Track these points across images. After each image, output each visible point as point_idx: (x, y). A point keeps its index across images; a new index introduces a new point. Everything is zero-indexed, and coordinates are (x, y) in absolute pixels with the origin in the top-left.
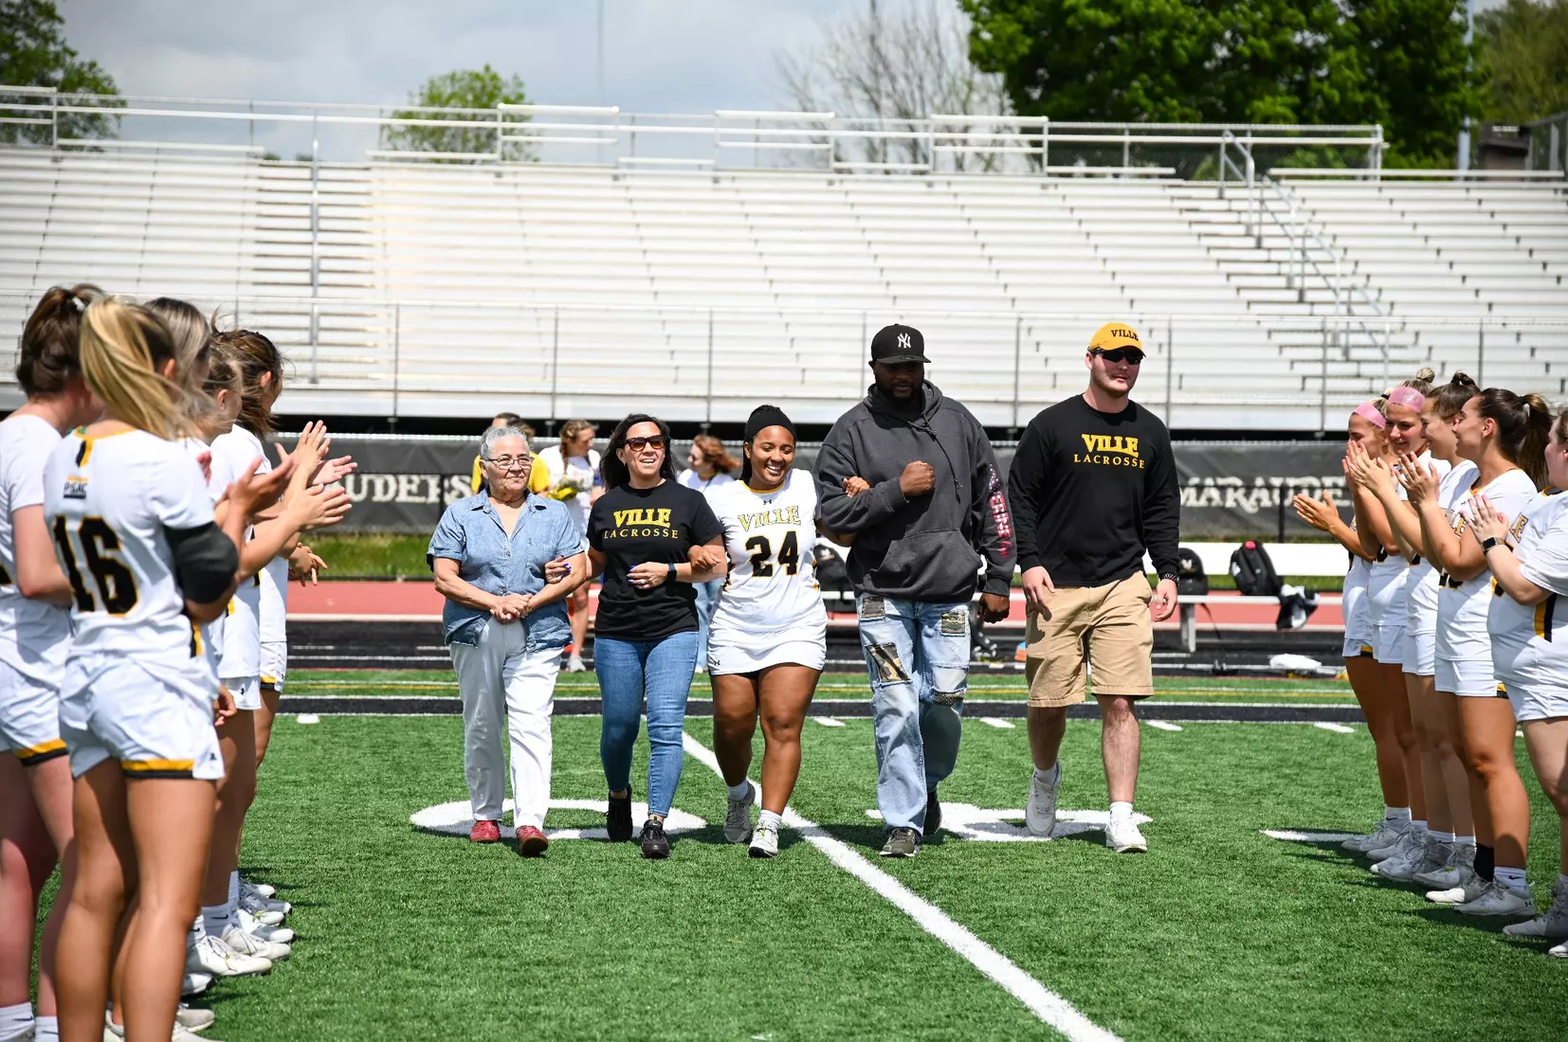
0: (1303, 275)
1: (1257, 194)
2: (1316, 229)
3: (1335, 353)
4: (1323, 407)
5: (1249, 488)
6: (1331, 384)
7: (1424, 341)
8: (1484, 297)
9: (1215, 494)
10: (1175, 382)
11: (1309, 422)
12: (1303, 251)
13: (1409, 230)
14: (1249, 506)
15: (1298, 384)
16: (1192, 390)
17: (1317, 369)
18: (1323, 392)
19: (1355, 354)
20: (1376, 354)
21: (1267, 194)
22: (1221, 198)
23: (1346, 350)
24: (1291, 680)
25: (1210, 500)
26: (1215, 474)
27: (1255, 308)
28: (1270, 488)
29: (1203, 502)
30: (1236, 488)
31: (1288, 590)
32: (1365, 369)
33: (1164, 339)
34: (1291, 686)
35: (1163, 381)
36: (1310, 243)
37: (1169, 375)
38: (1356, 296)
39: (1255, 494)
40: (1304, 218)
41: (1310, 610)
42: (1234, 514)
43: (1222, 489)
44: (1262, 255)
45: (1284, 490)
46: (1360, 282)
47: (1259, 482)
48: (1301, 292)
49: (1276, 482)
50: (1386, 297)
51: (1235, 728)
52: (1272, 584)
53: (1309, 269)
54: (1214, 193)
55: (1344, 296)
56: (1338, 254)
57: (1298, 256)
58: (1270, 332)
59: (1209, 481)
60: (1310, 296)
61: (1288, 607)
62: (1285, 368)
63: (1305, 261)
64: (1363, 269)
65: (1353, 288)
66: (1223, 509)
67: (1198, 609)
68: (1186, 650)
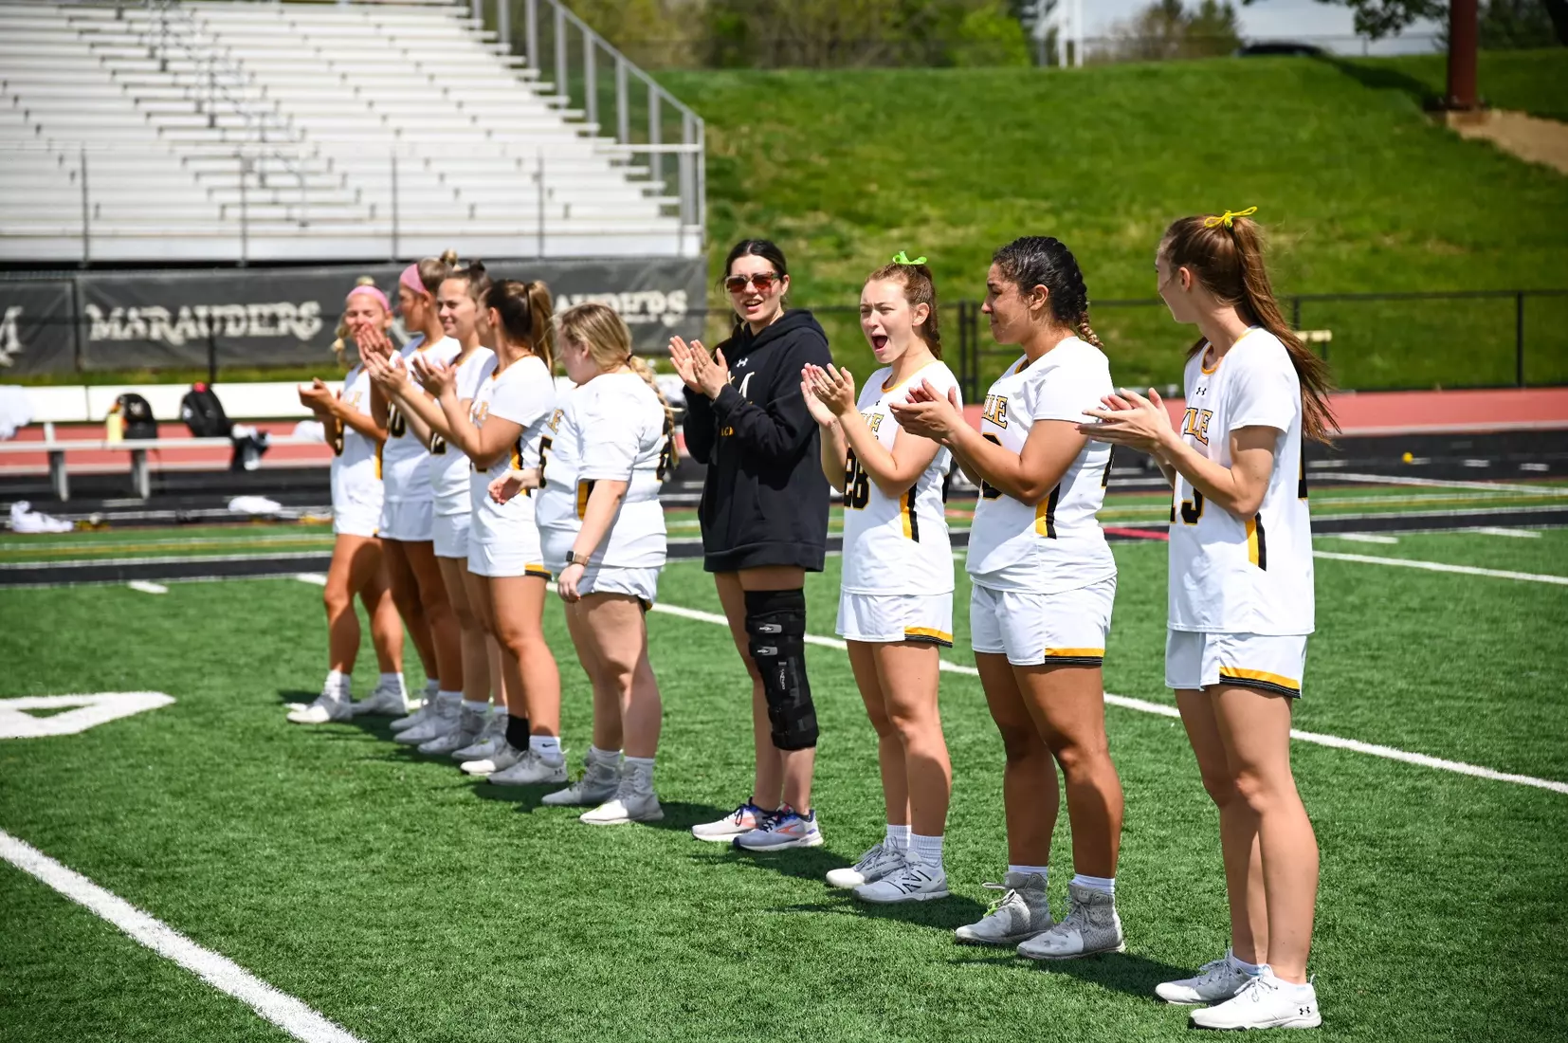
0: (212, 100)
1: (157, 14)
2: (221, 53)
3: (252, 180)
4: (244, 237)
5: (174, 320)
6: (252, 212)
7: (338, 168)
8: (393, 123)
9: (140, 327)
10: (91, 212)
11: (231, 251)
12: (212, 75)
13: (311, 54)
14: (175, 337)
15: (216, 212)
16: (109, 220)
17: (236, 197)
18: (244, 220)
19: (271, 181)
20: (292, 181)
21: (169, 15)
22: (119, 18)
23: (262, 177)
24: (257, 526)
25: (135, 332)
26: (139, 304)
27: (168, 135)
28: (195, 318)
29: (127, 334)
30: (160, 320)
31: (240, 432)
32: (284, 196)
33: (77, 165)
34: (258, 533)
35: (79, 211)
36: (218, 67)
37: (85, 205)
38: (269, 122)
39: (180, 326)
40: (209, 40)
41: (262, 450)
42: (162, 346)
43: (147, 321)
44: (166, 79)
45: (210, 321)
46: (269, 107)
47: (185, 312)
48: (212, 117)
49: (202, 311)
50: (298, 123)
51: (221, 586)
52: (223, 426)
53: (218, 93)
54: (112, 13)
55: (256, 121)
56: (246, 79)
57: (205, 80)
58: (185, 160)
59: (133, 313)
60: (221, 121)
61: (241, 448)
62: (202, 196)
63: (213, 85)
64: (271, 94)
65: (263, 115)
66: (148, 342)
67: (150, 455)
68: (139, 495)
